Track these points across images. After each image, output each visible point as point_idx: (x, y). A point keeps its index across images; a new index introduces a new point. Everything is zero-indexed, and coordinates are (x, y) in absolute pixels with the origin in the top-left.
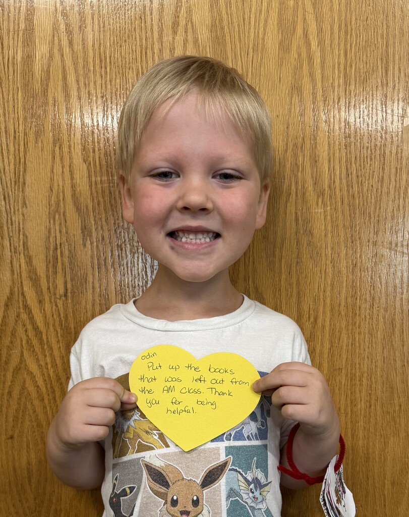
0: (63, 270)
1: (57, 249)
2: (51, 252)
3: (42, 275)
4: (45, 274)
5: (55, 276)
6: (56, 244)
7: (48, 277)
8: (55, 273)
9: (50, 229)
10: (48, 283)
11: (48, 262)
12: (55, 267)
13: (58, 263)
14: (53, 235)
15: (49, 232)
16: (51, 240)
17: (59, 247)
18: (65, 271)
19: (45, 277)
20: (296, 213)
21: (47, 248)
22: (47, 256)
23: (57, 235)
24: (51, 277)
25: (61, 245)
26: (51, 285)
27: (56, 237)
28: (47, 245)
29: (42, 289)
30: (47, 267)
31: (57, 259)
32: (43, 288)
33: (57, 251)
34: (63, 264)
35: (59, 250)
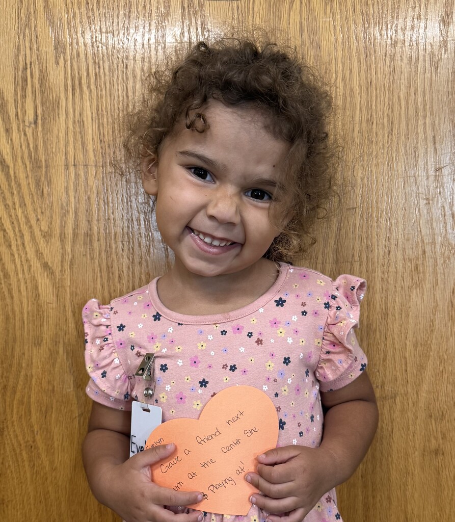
0: (33, 93)
1: (26, 69)
2: (20, 73)
3: (9, 99)
4: (13, 98)
5: (24, 100)
6: (26, 63)
7: (16, 101)
8: (24, 97)
9: (19, 46)
10: (16, 108)
11: (16, 84)
12: (24, 89)
13: (27, 85)
14: (22, 53)
15: (19, 49)
16: (20, 58)
17: (29, 66)
18: (36, 94)
19: (13, 101)
20: (301, 23)
21: (15, 68)
22: (15, 78)
23: (27, 53)
24: (19, 102)
25: (31, 64)
26: (19, 110)
27: (25, 55)
28: (16, 65)
29: (9, 116)
30: (15, 90)
31: (26, 80)
32: (11, 114)
33: (26, 71)
34: (32, 86)
35: (29, 71)
